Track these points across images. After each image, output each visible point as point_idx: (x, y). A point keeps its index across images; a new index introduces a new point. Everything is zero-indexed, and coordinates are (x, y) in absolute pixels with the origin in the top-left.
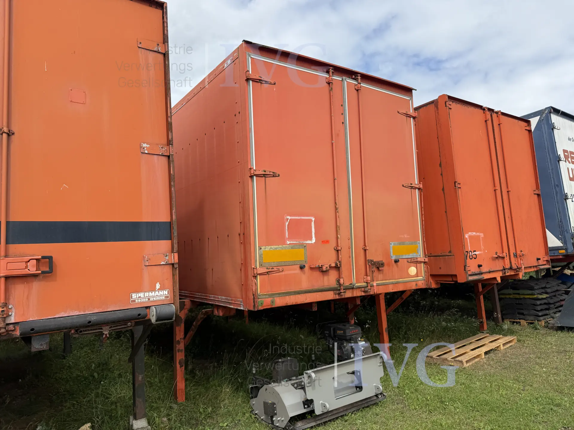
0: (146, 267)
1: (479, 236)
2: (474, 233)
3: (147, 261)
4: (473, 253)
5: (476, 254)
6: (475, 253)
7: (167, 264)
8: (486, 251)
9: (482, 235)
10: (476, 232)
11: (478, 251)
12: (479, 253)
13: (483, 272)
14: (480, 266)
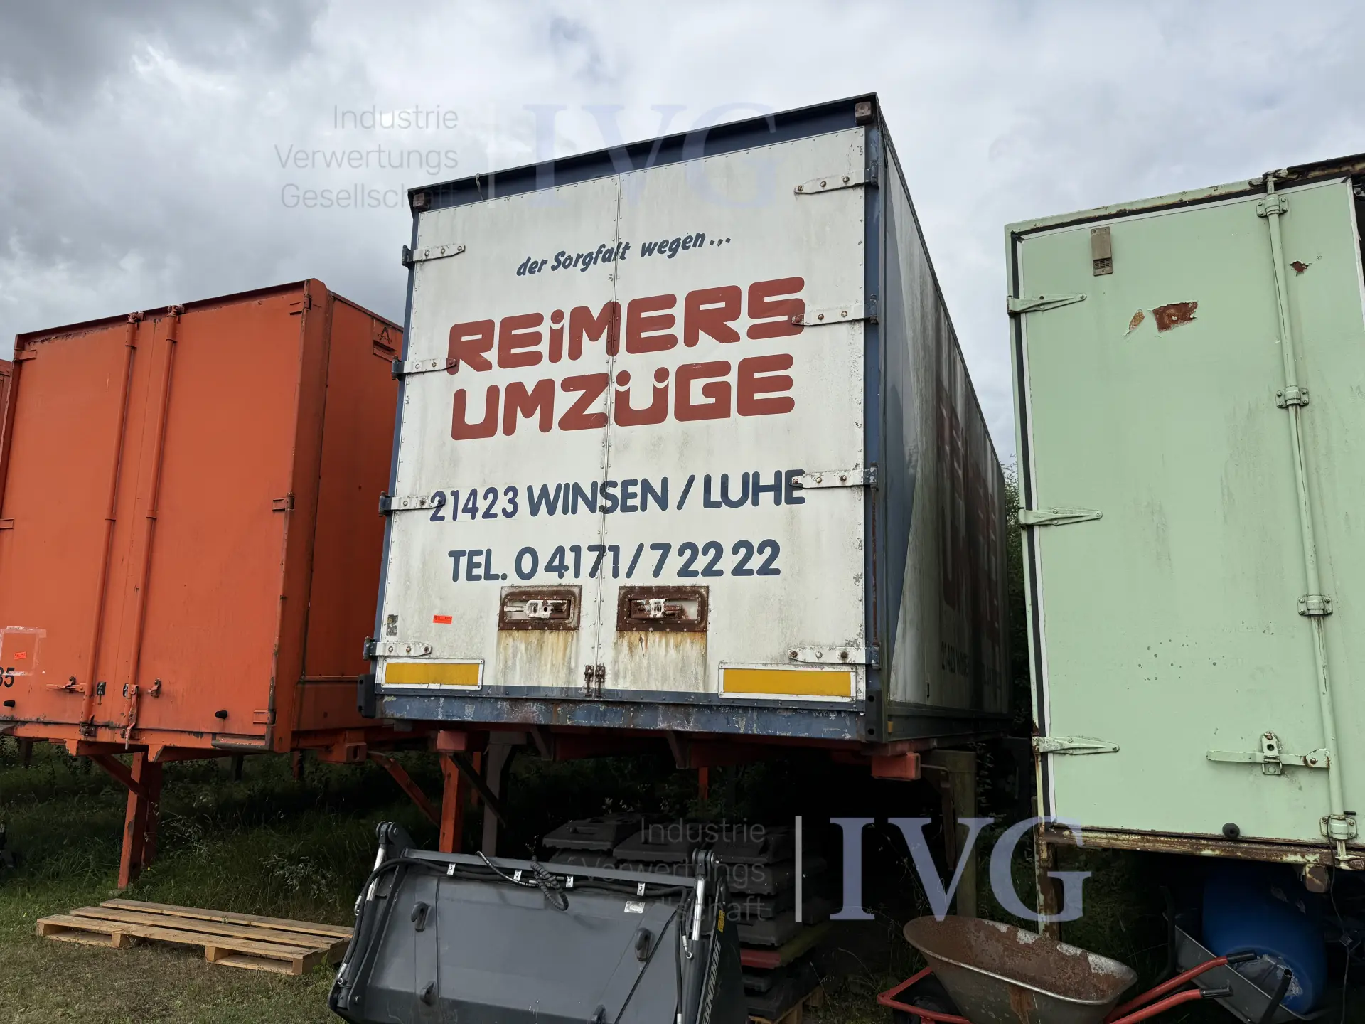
1: (33, 636)
2: (21, 628)
4: (5, 674)
5: (12, 677)
6: (11, 673)
8: (44, 672)
9: (42, 633)
10: (26, 626)
11: (19, 670)
12: (21, 676)
13: (22, 719)
14: (11, 704)
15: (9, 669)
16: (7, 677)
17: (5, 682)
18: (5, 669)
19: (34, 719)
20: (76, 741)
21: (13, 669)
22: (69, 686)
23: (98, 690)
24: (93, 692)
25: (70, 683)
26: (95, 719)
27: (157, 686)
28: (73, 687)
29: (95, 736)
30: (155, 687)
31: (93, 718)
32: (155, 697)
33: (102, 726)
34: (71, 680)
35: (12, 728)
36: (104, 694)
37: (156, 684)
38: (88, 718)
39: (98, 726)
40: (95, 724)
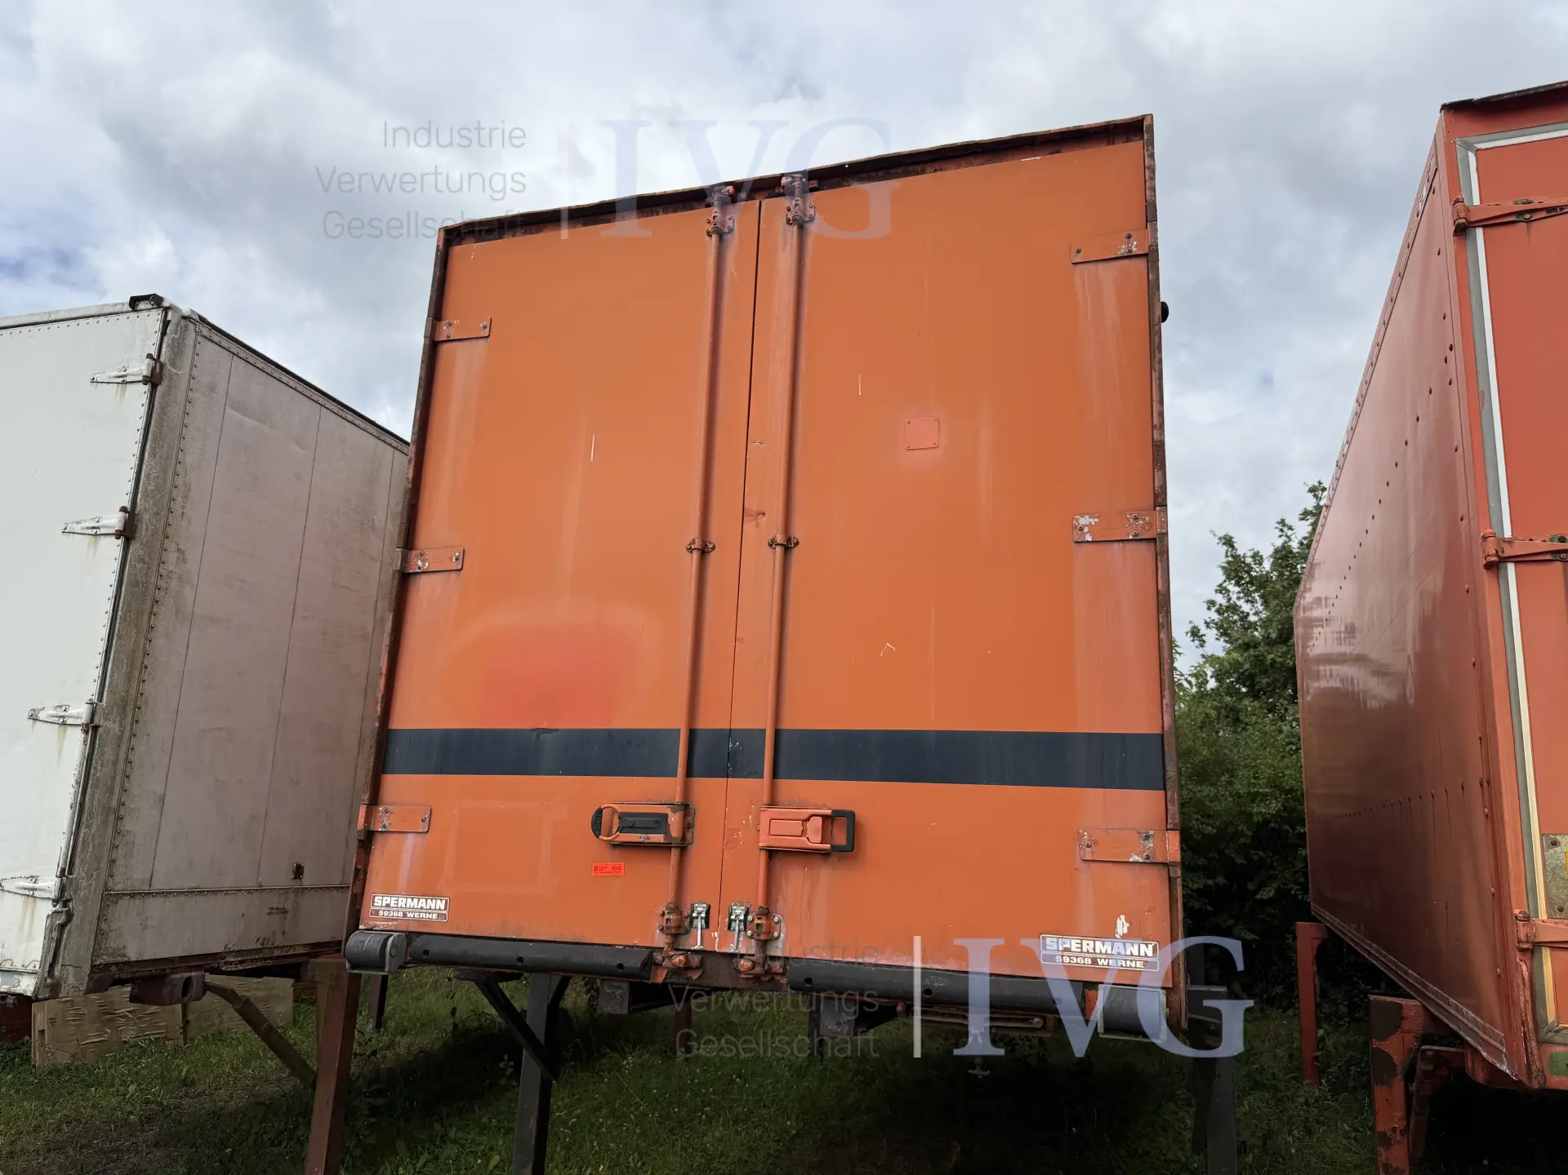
0: (1086, 863)
3: (1088, 846)
7: (1149, 863)
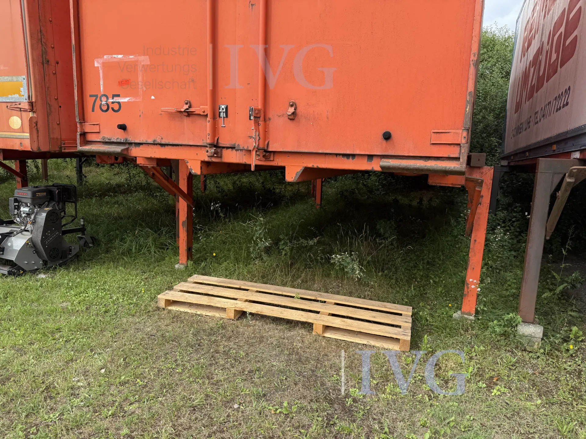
5: (119, 103)
6: (117, 99)
11: (126, 96)
12: (128, 102)
13: (137, 141)
14: (123, 127)
15: (114, 96)
16: (113, 103)
17: (113, 109)
18: (110, 96)
19: (150, 141)
20: (199, 162)
21: (118, 96)
22: (187, 109)
23: (220, 112)
24: (215, 116)
25: (186, 107)
26: (220, 141)
27: (293, 108)
28: (191, 110)
29: (221, 157)
30: (292, 110)
31: (218, 139)
32: (291, 119)
33: (228, 148)
34: (187, 104)
35: (127, 149)
36: (227, 116)
37: (292, 106)
38: (214, 139)
39: (224, 148)
40: (221, 145)
